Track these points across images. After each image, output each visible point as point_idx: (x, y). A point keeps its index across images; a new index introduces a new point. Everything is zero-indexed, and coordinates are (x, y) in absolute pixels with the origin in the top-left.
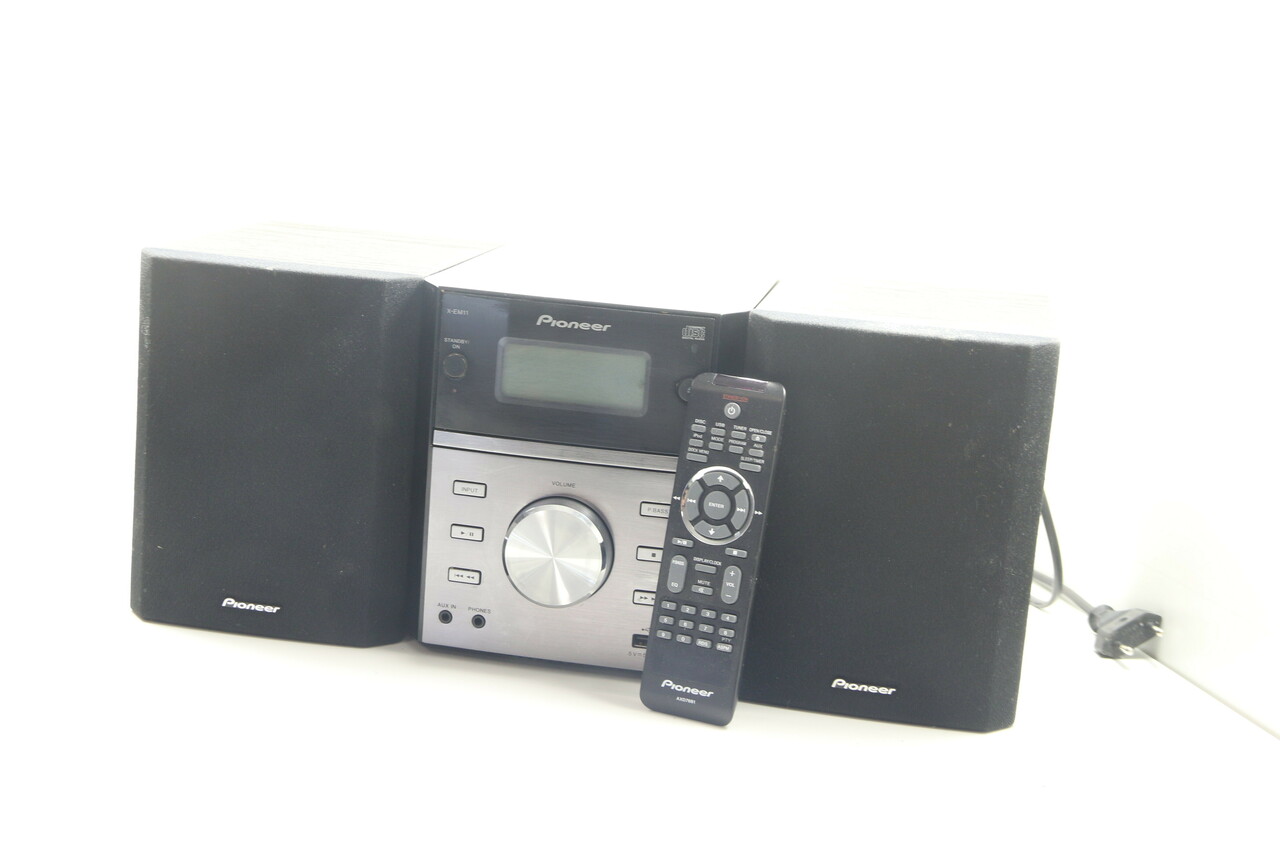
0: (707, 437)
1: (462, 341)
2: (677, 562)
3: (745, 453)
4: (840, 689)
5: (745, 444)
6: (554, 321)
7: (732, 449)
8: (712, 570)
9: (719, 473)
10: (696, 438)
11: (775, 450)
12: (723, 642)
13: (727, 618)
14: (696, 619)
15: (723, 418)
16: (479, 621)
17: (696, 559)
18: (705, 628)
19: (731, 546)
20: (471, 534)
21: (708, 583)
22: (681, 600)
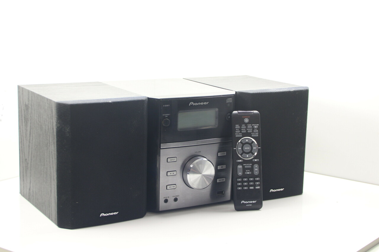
0: (240, 129)
1: (168, 115)
2: (240, 167)
3: (253, 132)
5: (252, 129)
7: (248, 131)
8: (250, 167)
9: (247, 139)
10: (237, 130)
11: (261, 129)
12: (257, 186)
13: (257, 179)
14: (249, 181)
15: (244, 123)
16: (176, 200)
17: (244, 165)
18: (251, 183)
19: (254, 158)
20: (173, 173)
21: (249, 171)
22: (242, 177)
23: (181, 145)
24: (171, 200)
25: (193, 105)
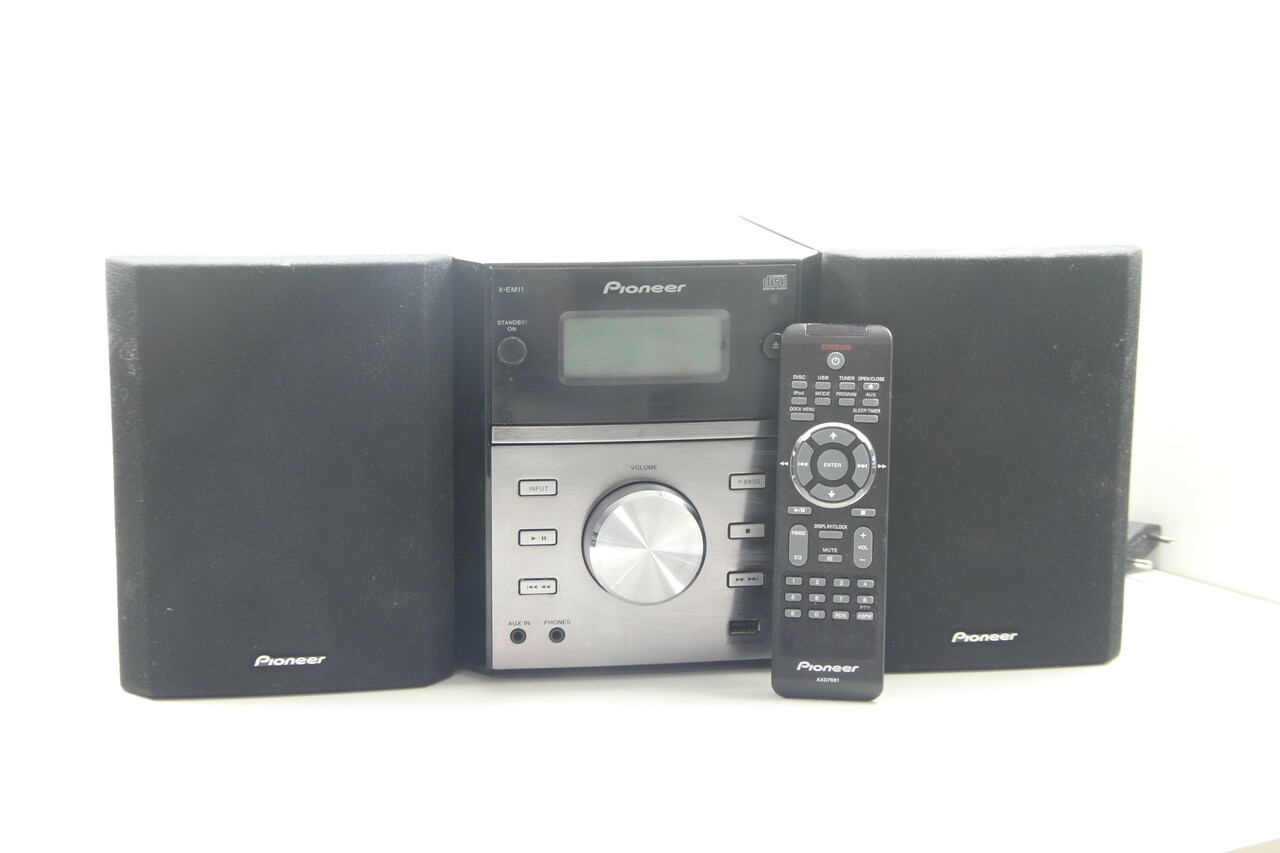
0: (810, 393)
1: (519, 322)
2: (797, 533)
3: (859, 405)
4: (961, 643)
5: (855, 394)
6: (623, 287)
7: (842, 402)
8: (839, 535)
9: (833, 430)
10: (797, 396)
11: (891, 397)
12: (863, 611)
13: (865, 584)
14: (829, 590)
15: (827, 370)
16: (557, 635)
17: (817, 526)
18: (841, 599)
19: (858, 505)
20: (544, 538)
21: (836, 550)
22: (805, 572)
23: (575, 438)
24: (538, 635)
25: (621, 292)
